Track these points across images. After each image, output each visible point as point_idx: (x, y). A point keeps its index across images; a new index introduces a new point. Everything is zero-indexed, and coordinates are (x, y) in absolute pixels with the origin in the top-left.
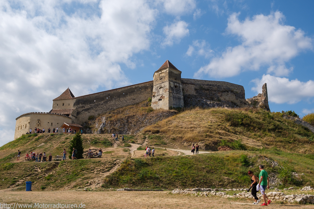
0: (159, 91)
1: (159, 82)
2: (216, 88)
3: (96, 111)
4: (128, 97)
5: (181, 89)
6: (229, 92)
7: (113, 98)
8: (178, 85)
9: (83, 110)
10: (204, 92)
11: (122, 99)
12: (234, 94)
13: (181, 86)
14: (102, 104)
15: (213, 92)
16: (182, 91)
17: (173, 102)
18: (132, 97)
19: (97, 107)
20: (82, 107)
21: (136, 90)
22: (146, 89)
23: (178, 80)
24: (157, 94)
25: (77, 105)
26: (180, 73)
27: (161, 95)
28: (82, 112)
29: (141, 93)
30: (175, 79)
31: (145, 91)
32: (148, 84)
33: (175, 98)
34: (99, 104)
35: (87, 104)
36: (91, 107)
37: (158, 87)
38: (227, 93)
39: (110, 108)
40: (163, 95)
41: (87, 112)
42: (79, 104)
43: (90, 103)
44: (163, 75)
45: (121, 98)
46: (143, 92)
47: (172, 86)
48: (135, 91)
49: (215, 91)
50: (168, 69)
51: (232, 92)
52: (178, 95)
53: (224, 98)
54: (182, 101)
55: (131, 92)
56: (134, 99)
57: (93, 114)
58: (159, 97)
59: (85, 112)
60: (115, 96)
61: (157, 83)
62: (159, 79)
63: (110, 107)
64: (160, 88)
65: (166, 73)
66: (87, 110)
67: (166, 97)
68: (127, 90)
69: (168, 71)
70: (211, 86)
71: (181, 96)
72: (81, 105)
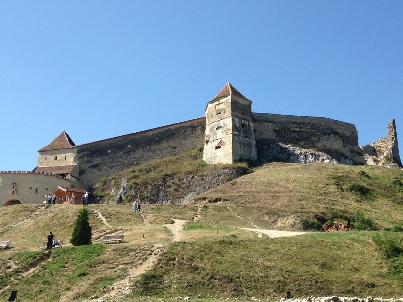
0: (215, 134)
1: (216, 118)
2: (310, 128)
4: (165, 145)
5: (252, 129)
6: (332, 135)
7: (140, 146)
8: (247, 122)
9: (89, 167)
10: (289, 134)
11: (153, 148)
12: (340, 137)
13: (252, 125)
14: (121, 157)
16: (253, 133)
17: (240, 152)
18: (171, 144)
19: (112, 162)
20: (88, 162)
21: (176, 133)
22: (193, 130)
23: (247, 115)
24: (213, 138)
25: (79, 159)
26: (249, 103)
27: (219, 141)
28: (87, 171)
29: (184, 137)
30: (242, 114)
31: (192, 134)
32: (197, 123)
33: (243, 143)
34: (117, 156)
35: (97, 157)
36: (103, 162)
37: (213, 128)
38: (327, 136)
40: (223, 140)
41: (96, 170)
42: (83, 157)
43: (102, 155)
44: (221, 106)
46: (188, 136)
47: (238, 125)
50: (230, 97)
51: (336, 134)
52: (248, 139)
53: (324, 144)
54: (254, 149)
55: (170, 136)
56: (174, 148)
57: (106, 173)
58: (215, 144)
59: (93, 170)
60: (143, 143)
61: (212, 120)
62: (214, 113)
63: (134, 161)
64: (217, 129)
65: (227, 104)
66: (96, 166)
67: (227, 143)
68: (162, 133)
69: (230, 101)
70: (302, 126)
71: (252, 141)
72: (85, 159)
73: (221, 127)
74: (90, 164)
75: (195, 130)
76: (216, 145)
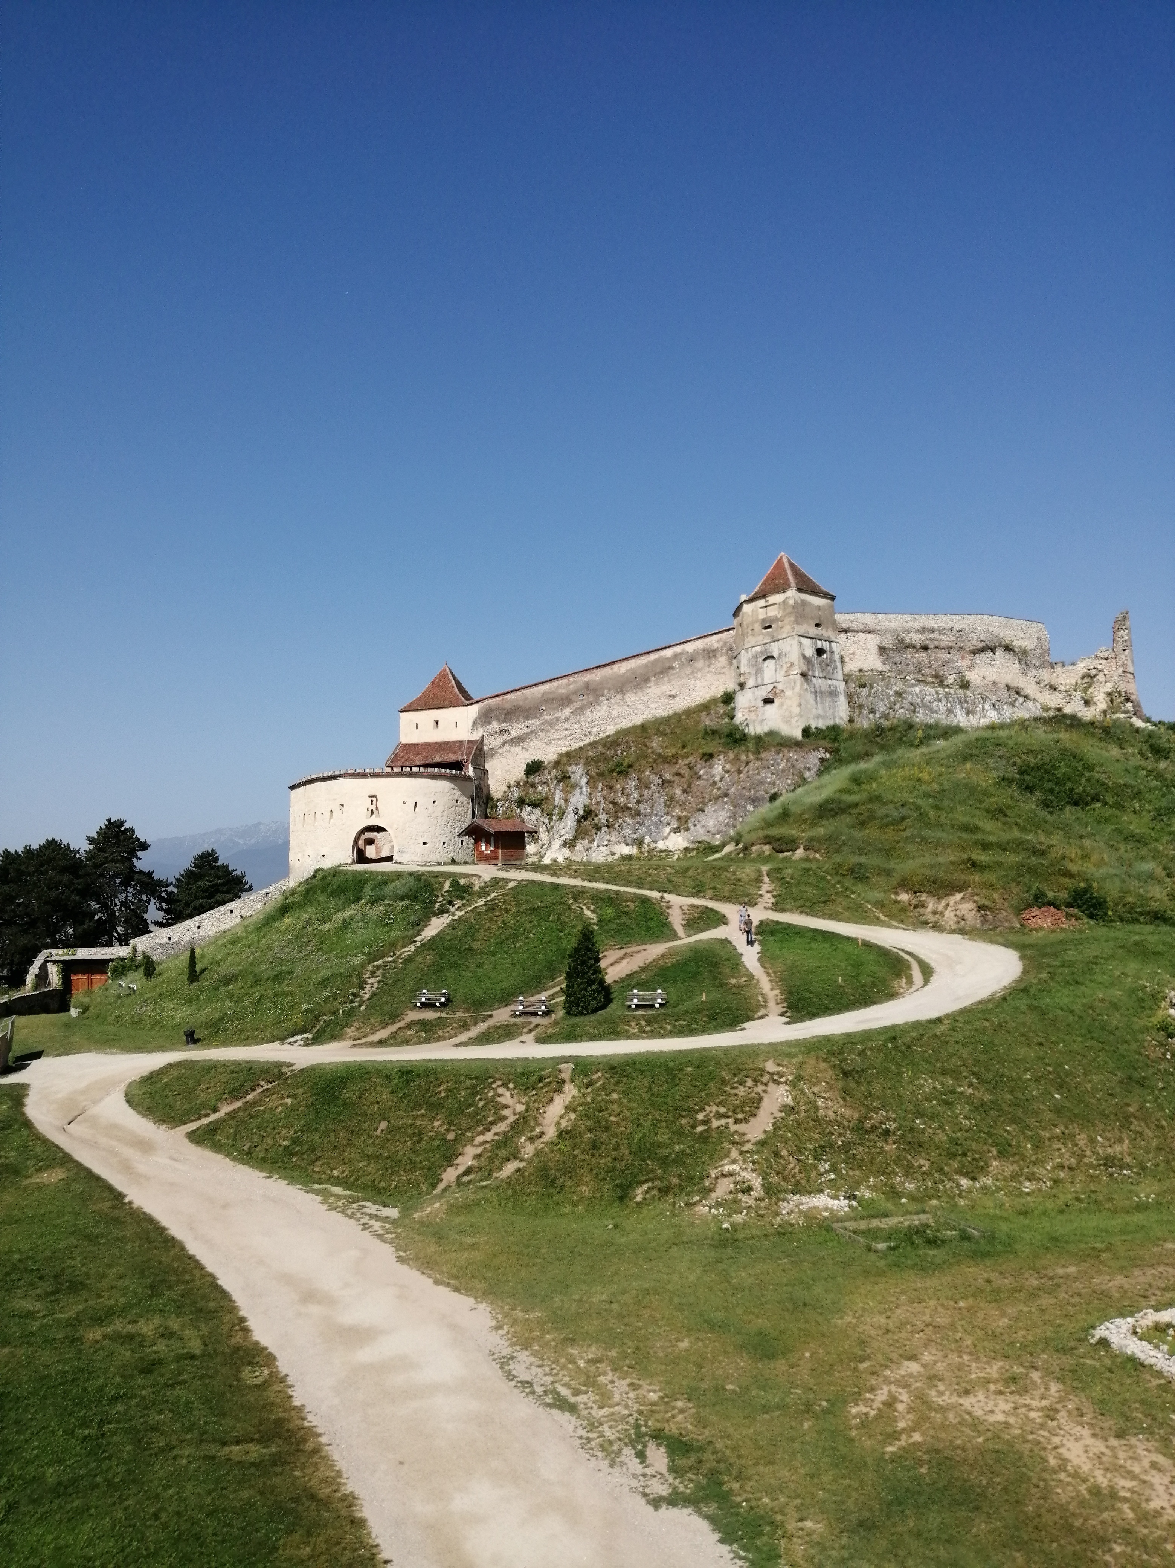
0: (759, 671)
1: (761, 637)
2: (953, 639)
3: (549, 743)
4: (653, 690)
5: (837, 657)
6: (999, 652)
7: (603, 695)
8: (825, 645)
9: (504, 744)
10: (909, 656)
11: (630, 697)
12: (1014, 653)
13: (836, 648)
14: (567, 719)
15: (943, 656)
16: (838, 664)
17: (814, 710)
18: (666, 688)
19: (549, 731)
20: (501, 732)
21: (676, 665)
22: (709, 658)
23: (827, 629)
24: (756, 679)
25: (483, 725)
26: (829, 601)
27: (770, 687)
28: (501, 751)
29: (693, 672)
30: (816, 625)
31: (709, 667)
32: (718, 641)
33: (821, 692)
34: (557, 719)
35: (518, 722)
36: (532, 732)
37: (756, 657)
38: (989, 654)
39: (595, 730)
40: (780, 686)
41: (518, 749)
42: (490, 723)
43: (527, 718)
44: (773, 612)
45: (627, 696)
46: (700, 670)
47: (809, 653)
48: (671, 668)
49: (949, 649)
51: (1008, 648)
52: (829, 682)
53: (981, 674)
54: (842, 700)
55: (662, 672)
56: (673, 697)
57: (538, 756)
58: (763, 693)
59: (513, 749)
60: (609, 690)
61: (753, 641)
62: (758, 627)
63: (593, 727)
64: (765, 660)
65: (784, 609)
66: (518, 740)
67: (789, 693)
68: (646, 666)
70: (935, 635)
71: (837, 683)
72: (495, 726)
73: (772, 657)
74: (506, 737)
75: (715, 656)
76: (765, 696)
